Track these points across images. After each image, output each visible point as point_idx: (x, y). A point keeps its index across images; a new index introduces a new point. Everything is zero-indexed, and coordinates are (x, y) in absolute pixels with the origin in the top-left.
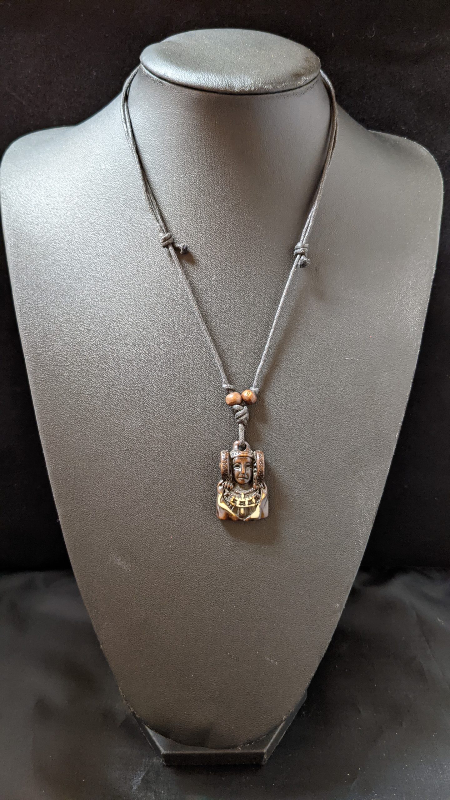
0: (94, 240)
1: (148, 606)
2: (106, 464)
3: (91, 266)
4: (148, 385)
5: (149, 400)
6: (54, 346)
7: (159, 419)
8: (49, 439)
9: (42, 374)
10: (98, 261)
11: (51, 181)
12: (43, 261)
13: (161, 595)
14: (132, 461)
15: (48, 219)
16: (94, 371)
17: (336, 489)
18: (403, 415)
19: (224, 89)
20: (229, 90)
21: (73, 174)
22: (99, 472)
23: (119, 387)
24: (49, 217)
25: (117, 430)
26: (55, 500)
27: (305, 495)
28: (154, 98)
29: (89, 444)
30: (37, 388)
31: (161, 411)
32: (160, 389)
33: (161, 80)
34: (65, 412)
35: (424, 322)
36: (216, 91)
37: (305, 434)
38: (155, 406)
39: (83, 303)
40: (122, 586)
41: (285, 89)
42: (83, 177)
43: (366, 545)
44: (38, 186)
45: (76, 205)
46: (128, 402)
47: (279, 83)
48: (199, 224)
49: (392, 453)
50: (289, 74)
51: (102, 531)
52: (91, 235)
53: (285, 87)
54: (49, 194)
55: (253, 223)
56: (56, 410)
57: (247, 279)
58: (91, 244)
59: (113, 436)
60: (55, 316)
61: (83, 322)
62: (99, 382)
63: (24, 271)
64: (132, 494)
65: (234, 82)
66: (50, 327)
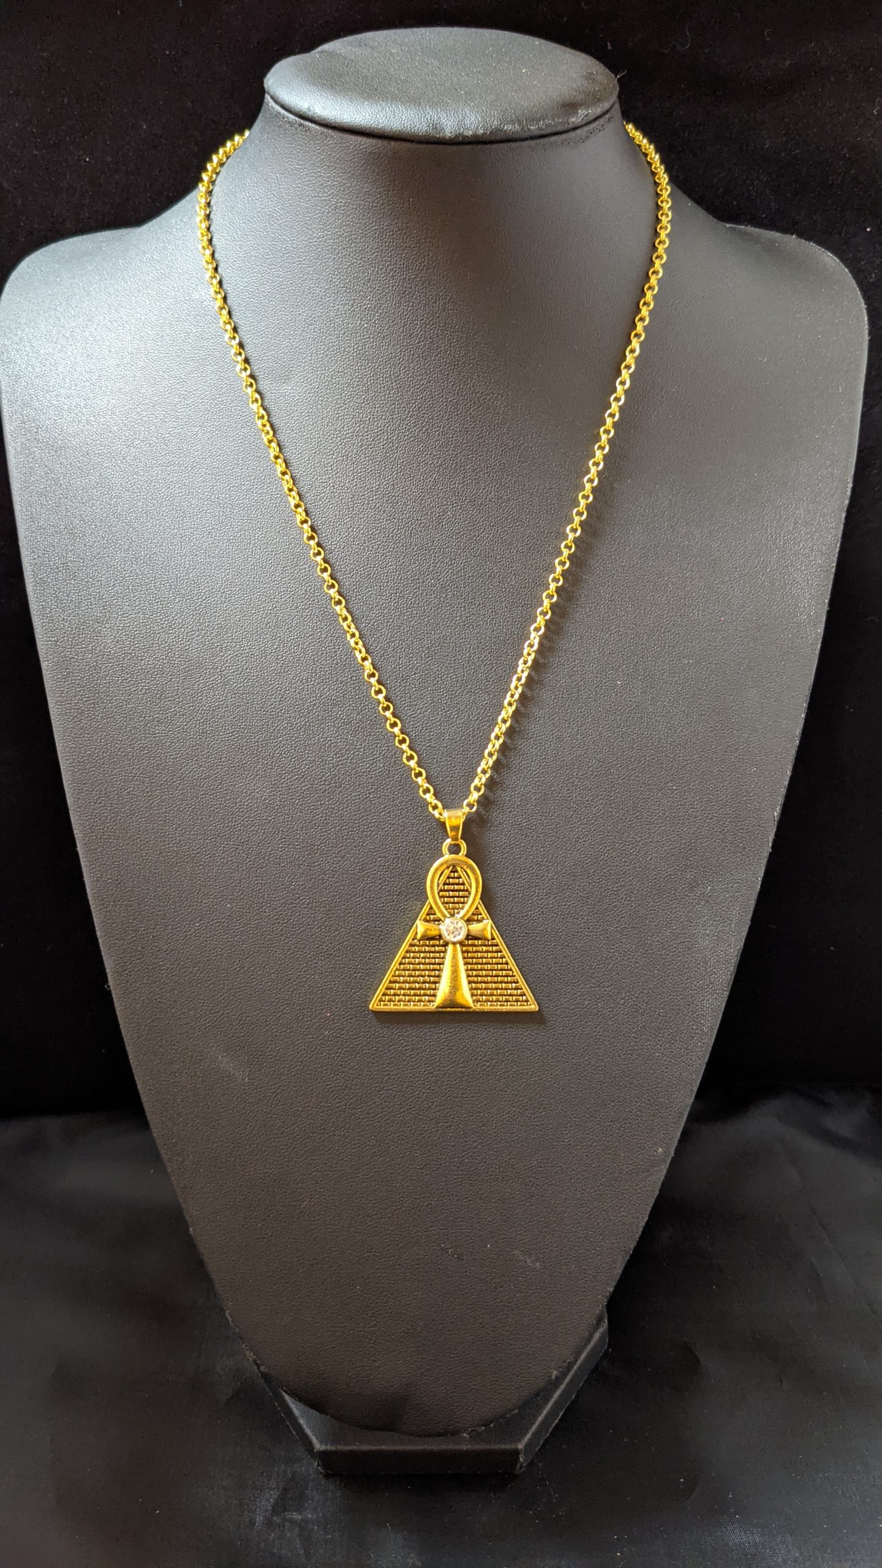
0: (176, 437)
1: (284, 1151)
2: (199, 871)
3: (171, 487)
4: (281, 716)
5: (283, 747)
6: (98, 642)
7: (304, 784)
8: (88, 822)
9: (75, 696)
10: (184, 477)
11: (95, 326)
12: (79, 480)
13: (309, 1128)
14: (250, 865)
15: (89, 399)
16: (175, 690)
17: (655, 919)
18: (788, 772)
19: (424, 134)
20: (433, 133)
21: (138, 313)
22: (187, 886)
23: (225, 721)
24: (91, 396)
25: (222, 806)
26: (100, 941)
27: (592, 932)
28: (290, 157)
29: (167, 833)
30: (64, 723)
31: (308, 768)
32: (305, 725)
33: (302, 121)
34: (119, 771)
35: (830, 589)
36: (409, 138)
37: (592, 812)
38: (295, 758)
39: (156, 560)
40: (231, 1111)
41: (543, 132)
42: (156, 317)
43: (716, 1032)
44: (70, 337)
45: (142, 372)
46: (242, 750)
47: (534, 120)
48: (381, 401)
49: (768, 849)
50: (554, 102)
51: (191, 1002)
52: (171, 429)
53: (544, 127)
54: (91, 351)
55: (485, 399)
56: (102, 766)
57: (475, 508)
58: (171, 446)
59: (214, 816)
60: (101, 583)
61: (155, 595)
62: (186, 712)
63: (42, 499)
64: (250, 930)
65: (443, 119)
66: (91, 605)
